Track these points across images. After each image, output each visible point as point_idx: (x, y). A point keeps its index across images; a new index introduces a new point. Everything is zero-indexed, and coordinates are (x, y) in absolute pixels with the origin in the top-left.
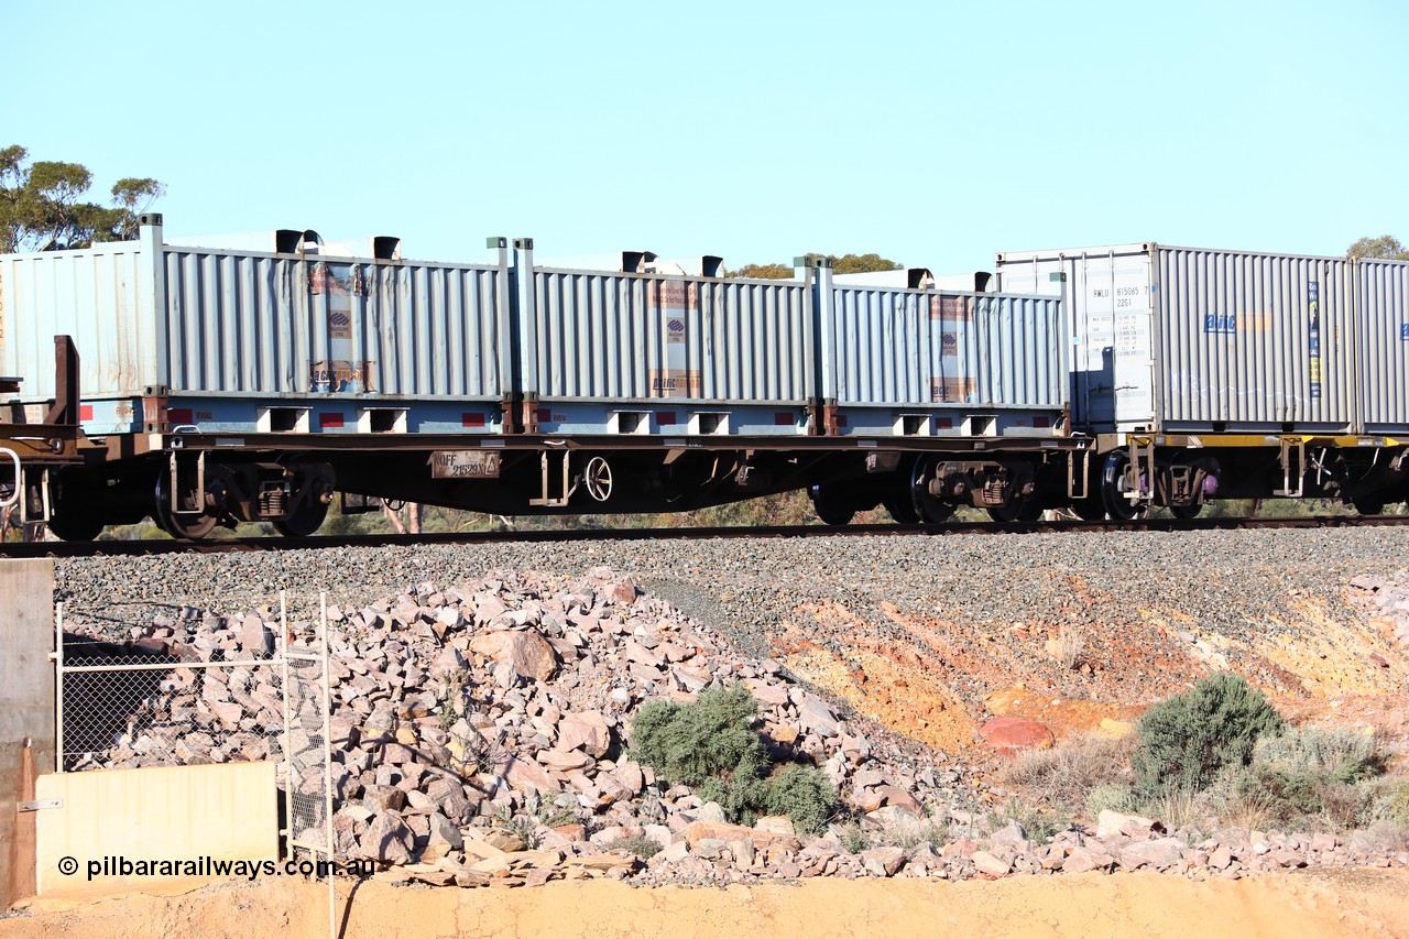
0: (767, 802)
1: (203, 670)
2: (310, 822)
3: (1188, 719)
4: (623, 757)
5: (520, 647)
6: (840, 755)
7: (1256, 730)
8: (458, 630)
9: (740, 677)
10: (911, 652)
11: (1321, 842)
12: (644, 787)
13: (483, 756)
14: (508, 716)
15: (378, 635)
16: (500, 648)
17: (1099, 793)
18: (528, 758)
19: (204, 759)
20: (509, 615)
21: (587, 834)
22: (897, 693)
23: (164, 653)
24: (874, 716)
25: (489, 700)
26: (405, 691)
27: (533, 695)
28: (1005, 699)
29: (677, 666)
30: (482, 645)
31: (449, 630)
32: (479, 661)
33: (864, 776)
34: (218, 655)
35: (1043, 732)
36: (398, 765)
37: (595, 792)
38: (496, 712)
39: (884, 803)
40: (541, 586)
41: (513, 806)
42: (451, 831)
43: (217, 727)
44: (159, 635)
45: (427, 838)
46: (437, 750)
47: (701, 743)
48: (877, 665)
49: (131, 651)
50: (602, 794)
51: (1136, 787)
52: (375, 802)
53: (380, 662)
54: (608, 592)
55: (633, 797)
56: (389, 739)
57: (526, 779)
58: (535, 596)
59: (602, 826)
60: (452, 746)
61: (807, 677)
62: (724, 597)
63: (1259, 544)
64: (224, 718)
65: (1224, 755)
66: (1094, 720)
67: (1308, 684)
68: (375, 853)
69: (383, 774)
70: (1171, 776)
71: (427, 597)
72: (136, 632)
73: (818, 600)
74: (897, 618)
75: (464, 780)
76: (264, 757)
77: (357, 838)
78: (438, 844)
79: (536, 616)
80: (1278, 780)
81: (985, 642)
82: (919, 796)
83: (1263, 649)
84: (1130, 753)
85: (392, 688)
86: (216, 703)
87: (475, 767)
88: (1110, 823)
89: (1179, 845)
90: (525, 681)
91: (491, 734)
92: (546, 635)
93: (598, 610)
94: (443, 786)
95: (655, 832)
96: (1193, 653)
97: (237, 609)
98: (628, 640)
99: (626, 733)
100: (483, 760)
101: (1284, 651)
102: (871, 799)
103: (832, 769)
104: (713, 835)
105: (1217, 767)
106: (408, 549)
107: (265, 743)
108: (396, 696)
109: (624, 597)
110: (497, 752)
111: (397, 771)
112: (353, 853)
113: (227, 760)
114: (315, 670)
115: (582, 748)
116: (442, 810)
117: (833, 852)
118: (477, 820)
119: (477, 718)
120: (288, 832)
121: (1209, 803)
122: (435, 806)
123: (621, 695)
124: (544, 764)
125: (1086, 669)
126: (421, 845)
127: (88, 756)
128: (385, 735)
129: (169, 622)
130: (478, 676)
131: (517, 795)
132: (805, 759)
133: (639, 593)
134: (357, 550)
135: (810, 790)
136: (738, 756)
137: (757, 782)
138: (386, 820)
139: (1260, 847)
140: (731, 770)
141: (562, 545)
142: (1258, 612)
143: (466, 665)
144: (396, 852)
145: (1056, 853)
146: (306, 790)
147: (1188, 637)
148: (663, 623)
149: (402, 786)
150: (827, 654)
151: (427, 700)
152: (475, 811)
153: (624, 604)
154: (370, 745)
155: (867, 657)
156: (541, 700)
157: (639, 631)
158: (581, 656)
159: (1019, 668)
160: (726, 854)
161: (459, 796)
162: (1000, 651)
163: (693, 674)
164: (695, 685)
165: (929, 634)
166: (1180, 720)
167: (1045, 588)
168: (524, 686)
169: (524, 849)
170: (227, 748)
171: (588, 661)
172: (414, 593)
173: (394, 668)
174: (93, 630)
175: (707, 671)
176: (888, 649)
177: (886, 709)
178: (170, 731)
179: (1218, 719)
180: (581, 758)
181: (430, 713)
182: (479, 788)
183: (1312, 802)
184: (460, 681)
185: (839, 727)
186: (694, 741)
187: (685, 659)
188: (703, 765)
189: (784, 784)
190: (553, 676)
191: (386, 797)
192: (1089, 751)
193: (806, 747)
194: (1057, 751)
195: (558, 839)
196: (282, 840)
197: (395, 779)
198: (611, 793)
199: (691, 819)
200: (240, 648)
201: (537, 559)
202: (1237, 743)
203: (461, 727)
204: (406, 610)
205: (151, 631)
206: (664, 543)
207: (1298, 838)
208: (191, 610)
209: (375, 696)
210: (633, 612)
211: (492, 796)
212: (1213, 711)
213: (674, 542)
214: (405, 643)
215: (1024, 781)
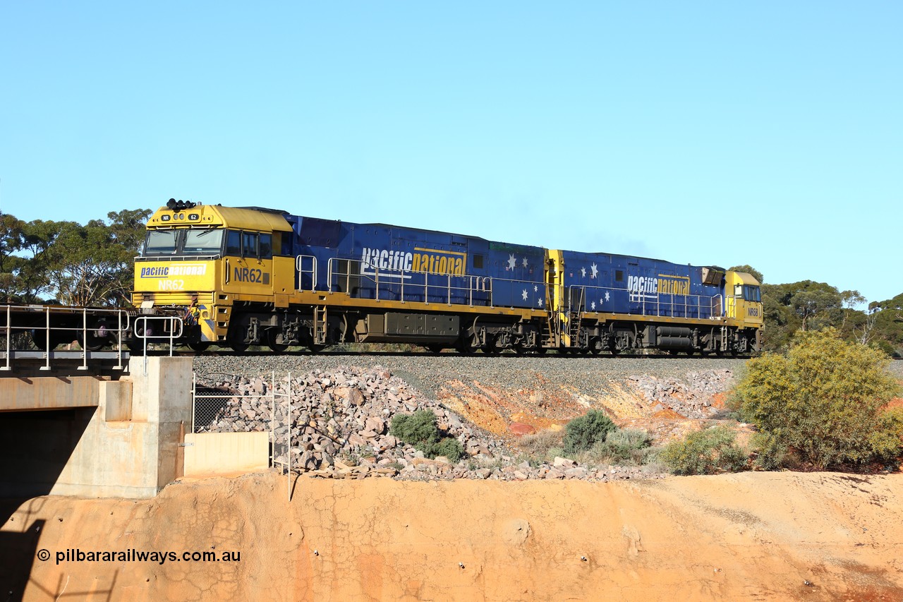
0: (439, 451)
1: (241, 398)
2: (280, 453)
3: (584, 425)
4: (388, 434)
5: (351, 394)
6: (463, 435)
7: (607, 430)
8: (330, 386)
9: (427, 406)
10: (485, 399)
11: (634, 470)
12: (396, 445)
13: (339, 432)
14: (348, 418)
15: (302, 388)
16: (344, 393)
17: (551, 451)
18: (355, 433)
19: (242, 430)
20: (348, 382)
21: (377, 461)
22: (480, 413)
23: (228, 392)
24: (473, 421)
25: (341, 412)
26: (312, 408)
27: (356, 410)
28: (517, 416)
29: (405, 402)
30: (338, 392)
31: (327, 386)
32: (337, 398)
33: (471, 443)
34: (247, 393)
35: (531, 428)
36: (310, 434)
37: (379, 446)
38: (344, 416)
39: (479, 452)
40: (357, 372)
41: (351, 450)
42: (330, 459)
43: (246, 419)
44: (226, 385)
45: (321, 461)
46: (324, 429)
47: (416, 430)
48: (474, 403)
49: (216, 391)
50: (381, 447)
51: (565, 449)
52: (302, 448)
53: (303, 397)
54: (381, 374)
55: (392, 448)
56: (307, 425)
57: (355, 441)
58: (355, 375)
59: (381, 459)
60: (329, 428)
61: (449, 407)
62: (420, 377)
63: (597, 364)
64: (249, 415)
65: (596, 438)
66: (549, 424)
67: (616, 413)
68: (304, 465)
69: (305, 437)
70: (577, 446)
71: (318, 375)
72: (218, 384)
73: (453, 379)
74: (479, 387)
75: (333, 440)
76: (263, 430)
77: (297, 460)
78: (325, 463)
79: (356, 382)
80: (616, 447)
81: (509, 396)
82: (490, 450)
83: (601, 400)
84: (562, 437)
85: (308, 407)
86: (246, 409)
87: (337, 436)
88: (559, 461)
89: (585, 470)
90: (353, 406)
91: (342, 424)
92: (360, 389)
93: (377, 381)
94: (326, 442)
95: (401, 460)
96: (578, 401)
97: (252, 377)
98: (388, 392)
99: (389, 425)
100: (340, 433)
101: (608, 401)
102: (475, 451)
103: (461, 439)
104: (422, 463)
105: (593, 442)
106: (309, 357)
107: (264, 425)
108: (309, 410)
109: (387, 377)
110: (345, 431)
111: (310, 436)
112: (295, 465)
113: (250, 431)
114: (280, 399)
115: (374, 430)
116: (326, 451)
117: (465, 470)
118: (338, 455)
119: (337, 418)
120: (272, 457)
121: (591, 455)
122: (323, 449)
123: (387, 411)
124: (361, 435)
125: (543, 406)
126: (319, 463)
127: (202, 428)
128: (306, 423)
129: (230, 381)
130: (337, 403)
131: (352, 446)
132: (451, 436)
133: (391, 375)
134: (291, 357)
135: (454, 447)
136: (429, 435)
137: (436, 444)
138: (306, 454)
139: (613, 471)
140: (426, 439)
141: (361, 357)
142: (599, 388)
143: (333, 399)
144: (311, 465)
145: (542, 472)
146: (278, 442)
147: (576, 396)
148: (400, 386)
149: (312, 442)
150: (456, 399)
151: (320, 411)
152: (337, 452)
153: (386, 379)
154: (299, 427)
155: (470, 400)
156: (359, 413)
157: (392, 389)
158: (372, 397)
159: (521, 405)
160: (428, 470)
161: (332, 446)
162: (514, 400)
163: (411, 404)
164: (412, 409)
165: (490, 393)
166: (581, 425)
167: (529, 378)
168: (353, 407)
169: (355, 465)
170: (250, 426)
171: (375, 399)
172: (314, 373)
173: (308, 400)
174: (202, 383)
175: (416, 404)
176: (477, 397)
177: (477, 419)
178: (230, 420)
179: (594, 425)
180: (374, 434)
181: (321, 416)
182: (339, 443)
183: (627, 455)
184: (332, 405)
185: (462, 425)
186: (414, 429)
187: (408, 399)
188: (416, 437)
189: (445, 445)
190: (362, 404)
191: (306, 446)
192: (548, 436)
193: (451, 432)
194: (537, 436)
195: (366, 463)
196: (270, 460)
197: (309, 439)
198: (385, 447)
199: (413, 457)
200: (254, 391)
201: (353, 362)
202: (600, 434)
203: (332, 421)
204: (312, 379)
205: (223, 384)
206: (397, 357)
207: (625, 468)
208: (237, 376)
209: (302, 409)
210: (390, 382)
211: (343, 446)
212: (592, 423)
213: (400, 357)
214: (311, 391)
215: (525, 446)
